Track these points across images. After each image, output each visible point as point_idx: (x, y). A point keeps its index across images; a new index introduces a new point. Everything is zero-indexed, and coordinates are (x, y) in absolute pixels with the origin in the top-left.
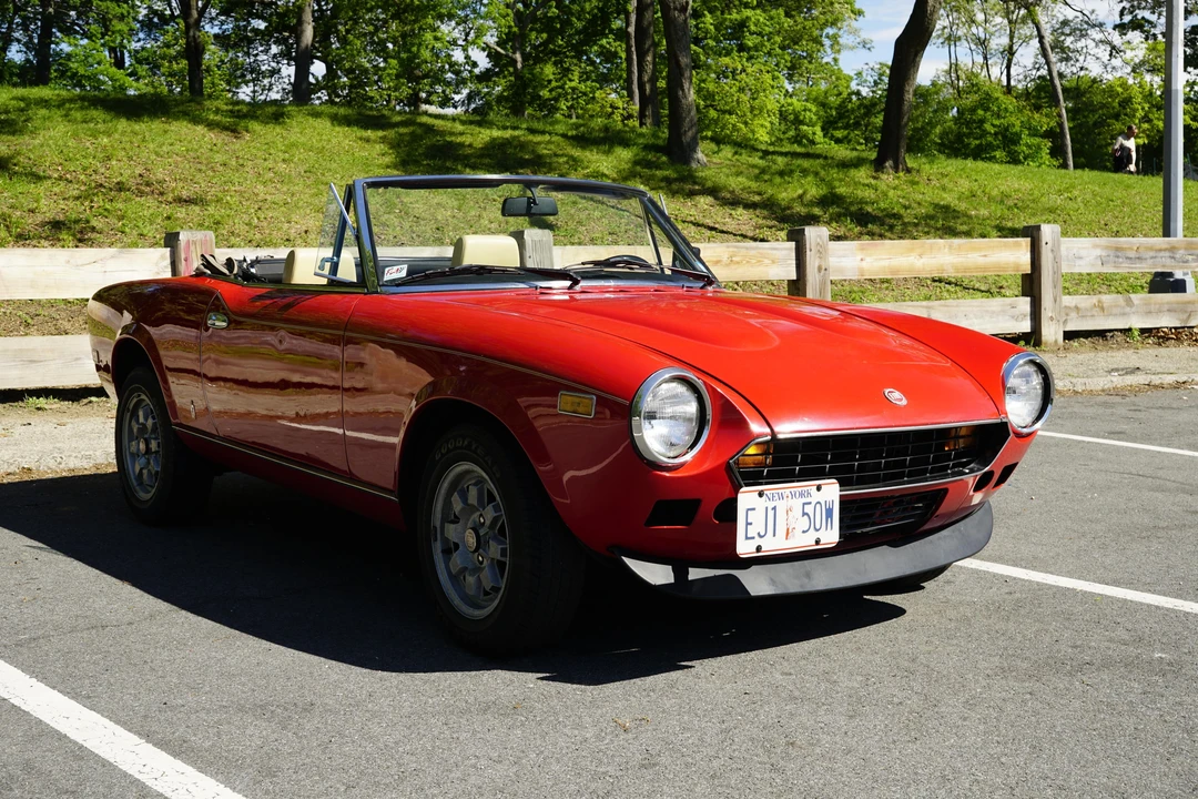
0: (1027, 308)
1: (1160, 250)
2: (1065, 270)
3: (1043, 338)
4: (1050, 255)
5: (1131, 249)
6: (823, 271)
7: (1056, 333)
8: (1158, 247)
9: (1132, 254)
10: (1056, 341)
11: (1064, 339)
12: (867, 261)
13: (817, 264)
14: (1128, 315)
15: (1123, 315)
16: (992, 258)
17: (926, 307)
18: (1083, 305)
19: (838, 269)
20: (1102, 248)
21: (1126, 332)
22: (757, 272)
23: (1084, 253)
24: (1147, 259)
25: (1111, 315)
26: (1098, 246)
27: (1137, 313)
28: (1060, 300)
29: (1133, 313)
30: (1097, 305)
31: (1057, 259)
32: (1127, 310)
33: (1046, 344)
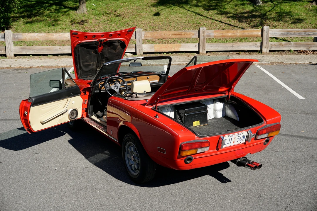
1: (301, 32)
2: (270, 36)
3: (263, 52)
4: (266, 33)
5: (292, 31)
7: (267, 50)
8: (301, 31)
9: (293, 33)
10: (266, 52)
11: (269, 52)
12: (216, 34)
13: (203, 35)
14: (290, 47)
15: (289, 47)
16: (251, 34)
17: (232, 44)
18: (277, 44)
19: (209, 36)
20: (283, 31)
21: (289, 51)
22: (189, 36)
23: (277, 33)
24: (297, 34)
25: (285, 47)
26: (282, 31)
27: (293, 46)
28: (268, 43)
29: (292, 46)
30: (281, 44)
31: (268, 34)
32: (290, 46)
33: (264, 53)
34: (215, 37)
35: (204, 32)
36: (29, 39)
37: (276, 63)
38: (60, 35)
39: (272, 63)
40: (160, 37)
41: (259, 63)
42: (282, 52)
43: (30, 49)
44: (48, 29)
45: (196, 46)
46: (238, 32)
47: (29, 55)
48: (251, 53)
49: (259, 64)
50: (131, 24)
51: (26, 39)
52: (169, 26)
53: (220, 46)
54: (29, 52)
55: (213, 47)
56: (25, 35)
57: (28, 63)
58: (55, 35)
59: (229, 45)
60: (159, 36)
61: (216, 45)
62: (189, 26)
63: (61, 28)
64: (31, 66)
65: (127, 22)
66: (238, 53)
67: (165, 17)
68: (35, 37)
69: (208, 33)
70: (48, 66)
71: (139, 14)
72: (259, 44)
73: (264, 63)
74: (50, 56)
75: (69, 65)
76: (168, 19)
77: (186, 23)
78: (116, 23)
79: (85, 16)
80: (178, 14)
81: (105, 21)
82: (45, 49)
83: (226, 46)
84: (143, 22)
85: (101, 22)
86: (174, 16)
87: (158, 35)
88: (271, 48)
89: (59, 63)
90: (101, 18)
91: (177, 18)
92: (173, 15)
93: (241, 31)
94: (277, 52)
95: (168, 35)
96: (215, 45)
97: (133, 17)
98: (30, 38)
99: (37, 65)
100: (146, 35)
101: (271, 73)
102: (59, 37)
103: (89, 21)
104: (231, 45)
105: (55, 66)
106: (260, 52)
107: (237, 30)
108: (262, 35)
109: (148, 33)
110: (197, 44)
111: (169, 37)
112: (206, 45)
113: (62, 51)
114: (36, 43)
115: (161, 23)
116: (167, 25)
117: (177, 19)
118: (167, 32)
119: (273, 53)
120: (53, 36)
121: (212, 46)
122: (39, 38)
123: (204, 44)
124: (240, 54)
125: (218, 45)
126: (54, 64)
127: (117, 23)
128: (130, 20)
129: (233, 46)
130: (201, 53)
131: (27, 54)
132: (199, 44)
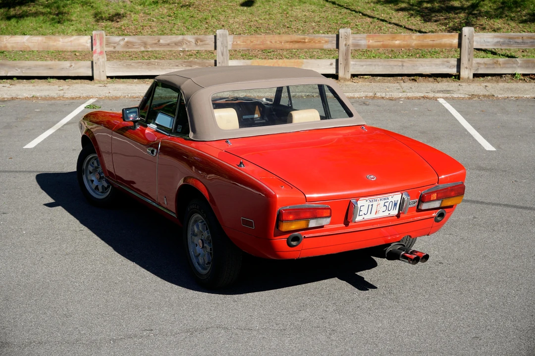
0: (455, 63)
2: (476, 46)
3: (461, 76)
4: (467, 41)
5: (518, 38)
6: (347, 46)
7: (469, 74)
9: (520, 40)
10: (468, 78)
11: (473, 77)
12: (371, 42)
13: (344, 43)
14: (515, 68)
15: (512, 67)
16: (437, 42)
17: (401, 61)
18: (488, 62)
19: (357, 45)
20: (501, 37)
21: (513, 75)
22: (318, 45)
23: (490, 40)
24: (527, 43)
25: (504, 67)
26: (498, 37)
27: (521, 67)
28: (472, 60)
29: (518, 67)
30: (496, 63)
31: (471, 42)
32: (515, 65)
33: (463, 79)
34: (369, 46)
35: (347, 38)
36: (13, 47)
37: (479, 96)
38: (71, 41)
39: (473, 96)
40: (262, 47)
41: (448, 95)
42: (499, 78)
43: (14, 67)
44: (51, 31)
45: (331, 64)
46: (413, 39)
47: (11, 78)
48: (439, 79)
49: (446, 99)
50: (212, 24)
51: (6, 47)
52: (288, 27)
53: (378, 65)
54: (12, 72)
55: (365, 67)
56: (5, 40)
57: (9, 91)
58: (61, 39)
59: (396, 63)
60: (260, 44)
61: (370, 63)
62: (327, 28)
63: (76, 30)
64: (14, 95)
65: (206, 19)
66: (413, 79)
67: (281, 11)
68: (24, 43)
69: (354, 39)
70: (45, 96)
71: (230, 4)
72: (454, 62)
73: (455, 96)
74: (52, 80)
75: (84, 95)
76: (287, 14)
77: (322, 21)
78: (184, 20)
79: (125, 6)
80: (307, 5)
81: (162, 17)
82: (42, 66)
83: (390, 65)
84: (238, 20)
85: (155, 19)
86: (300, 9)
87: (258, 43)
88: (478, 69)
89: (66, 92)
90: (157, 11)
91: (304, 13)
92: (298, 7)
93: (419, 36)
94: (490, 77)
95: (278, 42)
96: (368, 63)
97: (218, 9)
98: (15, 45)
99: (24, 94)
100: (235, 43)
101: (459, 112)
102: (69, 44)
103: (133, 16)
104: (400, 64)
105: (59, 97)
106: (455, 78)
107: (411, 35)
108: (460, 45)
109: (240, 38)
110: (334, 61)
111: (280, 45)
112: (352, 62)
113: (75, 71)
114: (26, 56)
115: (272, 21)
116: (284, 26)
117: (305, 15)
118: (277, 38)
119: (482, 79)
120: (58, 42)
121: (362, 66)
122: (30, 45)
123: (346, 60)
124: (416, 81)
125: (375, 63)
126: (57, 93)
127: (187, 20)
128: (213, 16)
129: (405, 64)
130: (342, 79)
131: (9, 75)
132: (337, 61)
